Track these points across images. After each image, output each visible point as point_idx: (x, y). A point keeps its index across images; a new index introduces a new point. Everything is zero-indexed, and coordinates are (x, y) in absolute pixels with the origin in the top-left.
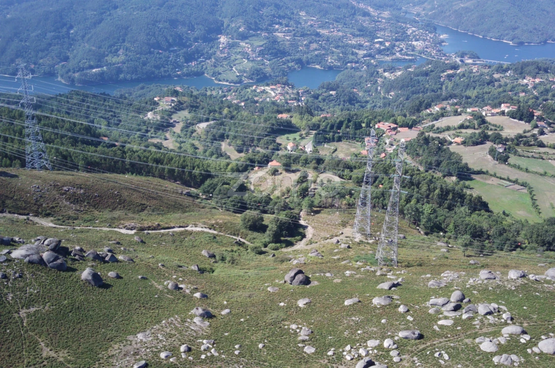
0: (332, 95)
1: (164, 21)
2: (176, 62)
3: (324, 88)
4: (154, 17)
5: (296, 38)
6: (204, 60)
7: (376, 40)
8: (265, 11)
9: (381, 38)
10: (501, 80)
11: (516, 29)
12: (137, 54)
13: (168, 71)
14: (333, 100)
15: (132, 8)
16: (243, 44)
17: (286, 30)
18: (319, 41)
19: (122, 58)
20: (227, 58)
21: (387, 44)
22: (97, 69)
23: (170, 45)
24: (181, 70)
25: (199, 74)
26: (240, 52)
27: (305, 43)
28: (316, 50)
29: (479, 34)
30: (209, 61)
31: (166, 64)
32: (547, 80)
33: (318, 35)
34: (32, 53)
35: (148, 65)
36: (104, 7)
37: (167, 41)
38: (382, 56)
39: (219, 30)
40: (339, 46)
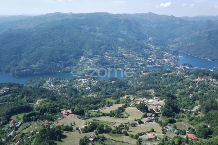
0: (112, 83)
1: (58, 51)
2: (59, 67)
3: (110, 80)
4: (55, 49)
5: (113, 57)
6: (72, 66)
7: (149, 58)
8: (102, 47)
9: (151, 58)
10: (187, 78)
11: (212, 54)
12: (43, 64)
13: (55, 71)
14: (111, 85)
15: (48, 46)
16: (90, 60)
17: (109, 54)
18: (123, 59)
19: (37, 65)
20: (82, 66)
21: (153, 60)
22: (26, 70)
23: (59, 60)
24: (61, 70)
25: (69, 72)
26: (87, 63)
27: (116, 60)
28: (120, 62)
29: (196, 56)
30: (74, 67)
31: (55, 68)
32: (207, 79)
34: (4, 63)
35: (47, 68)
36: (37, 45)
37: (58, 58)
38: (149, 65)
39: (82, 54)
40: (131, 61)
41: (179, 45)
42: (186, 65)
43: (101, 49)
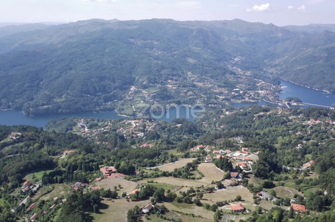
0: (177, 127)
1: (96, 77)
2: (97, 102)
3: (174, 122)
4: (90, 75)
5: (179, 88)
6: (117, 101)
7: (234, 90)
8: (163, 72)
9: (238, 88)
10: (293, 120)
11: (332, 83)
12: (73, 97)
13: (91, 108)
14: (177, 131)
15: (80, 69)
16: (144, 91)
17: (174, 83)
18: (194, 90)
19: (63, 99)
20: (131, 100)
21: (241, 92)
22: (47, 106)
23: (96, 92)
24: (100, 107)
25: (112, 109)
26: (140, 97)
27: (184, 91)
28: (191, 95)
29: (308, 86)
30: (120, 102)
31: (90, 104)
32: (324, 122)
33: (194, 86)
34: (13, 96)
35: (78, 104)
36: (64, 69)
37: (95, 89)
38: (235, 100)
39: (132, 83)
40: (207, 93)
41: (282, 70)
42: (293, 99)
43: (161, 76)
